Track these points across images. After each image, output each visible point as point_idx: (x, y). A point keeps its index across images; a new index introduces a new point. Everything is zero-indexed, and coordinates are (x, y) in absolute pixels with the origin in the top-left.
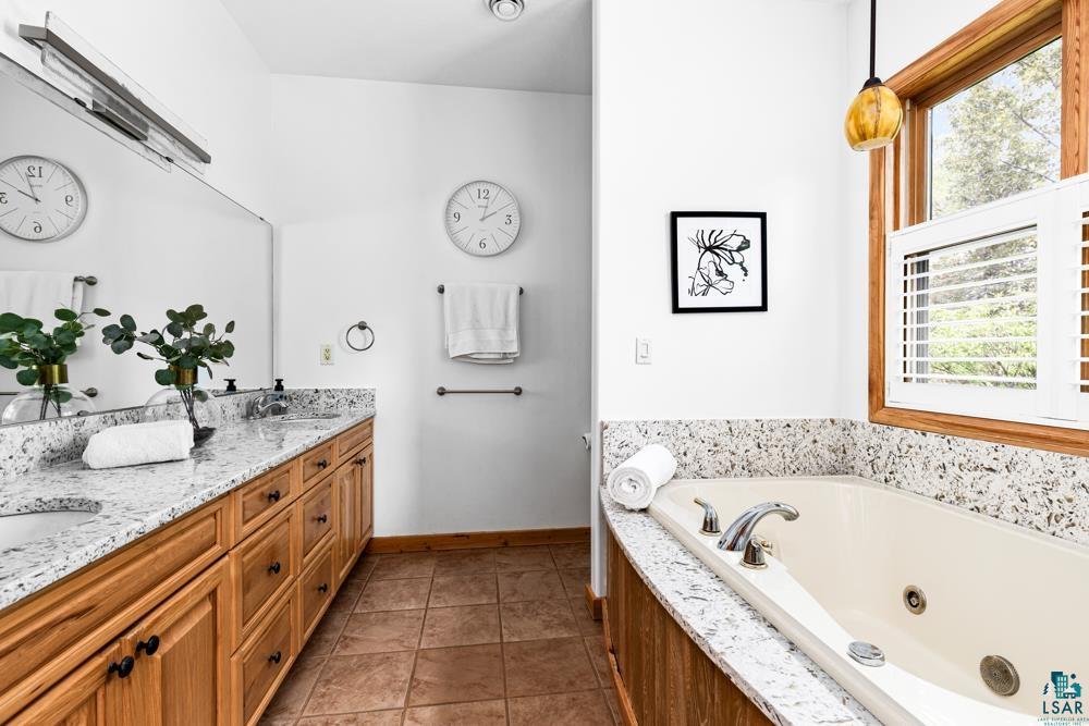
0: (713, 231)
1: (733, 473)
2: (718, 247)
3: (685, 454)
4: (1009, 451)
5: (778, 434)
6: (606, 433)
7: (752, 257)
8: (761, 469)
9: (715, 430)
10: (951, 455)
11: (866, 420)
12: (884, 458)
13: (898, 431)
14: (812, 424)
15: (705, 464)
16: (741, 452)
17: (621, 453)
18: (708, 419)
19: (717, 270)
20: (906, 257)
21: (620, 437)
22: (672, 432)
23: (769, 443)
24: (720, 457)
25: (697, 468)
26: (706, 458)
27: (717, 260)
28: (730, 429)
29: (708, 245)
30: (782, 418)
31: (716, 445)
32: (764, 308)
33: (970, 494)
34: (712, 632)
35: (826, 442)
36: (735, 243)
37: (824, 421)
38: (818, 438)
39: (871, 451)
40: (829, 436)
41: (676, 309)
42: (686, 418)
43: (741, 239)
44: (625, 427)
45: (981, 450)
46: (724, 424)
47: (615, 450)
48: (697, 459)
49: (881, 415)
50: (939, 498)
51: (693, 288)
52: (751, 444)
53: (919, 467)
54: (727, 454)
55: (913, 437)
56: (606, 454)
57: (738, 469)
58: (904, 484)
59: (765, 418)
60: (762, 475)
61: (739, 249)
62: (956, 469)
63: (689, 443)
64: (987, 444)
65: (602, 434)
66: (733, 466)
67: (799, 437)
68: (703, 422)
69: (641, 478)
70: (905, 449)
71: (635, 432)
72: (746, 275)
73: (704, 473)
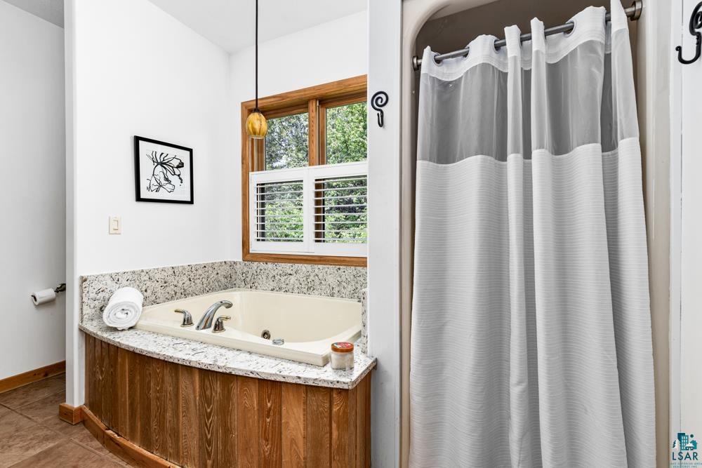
0: (162, 154)
1: (176, 298)
2: (165, 164)
3: (146, 291)
4: (297, 266)
5: (200, 272)
6: (85, 284)
7: (185, 171)
8: (191, 293)
9: (165, 274)
10: (276, 271)
11: (241, 260)
12: (250, 277)
13: (256, 263)
14: (216, 265)
15: (159, 295)
16: (180, 284)
17: (98, 297)
18: (161, 267)
19: (165, 177)
20: (257, 185)
21: (97, 286)
22: (135, 278)
23: (195, 278)
24: (168, 289)
25: (154, 298)
26: (159, 290)
27: (165, 172)
28: (174, 272)
29: (159, 161)
30: (201, 263)
31: (165, 283)
32: (191, 202)
33: (284, 286)
34: (215, 361)
35: (223, 273)
36: (175, 163)
37: (221, 263)
38: (219, 272)
39: (244, 275)
40: (224, 270)
41: (139, 199)
42: (145, 268)
43: (179, 161)
44: (102, 278)
45: (287, 267)
46: (171, 270)
47: (92, 295)
48: (154, 293)
49: (248, 257)
50: (272, 290)
51: (150, 187)
52: (186, 279)
53: (264, 278)
54: (172, 287)
55: (262, 265)
56: (85, 299)
57: (179, 295)
58: (259, 287)
59: (193, 263)
60: (192, 296)
61: (178, 167)
62: (279, 276)
63: (149, 283)
64: (289, 264)
65: (81, 286)
66: (176, 294)
67: (210, 272)
68: (158, 269)
69: (132, 307)
70: (259, 271)
71: (109, 282)
72: (182, 182)
73: (158, 301)
